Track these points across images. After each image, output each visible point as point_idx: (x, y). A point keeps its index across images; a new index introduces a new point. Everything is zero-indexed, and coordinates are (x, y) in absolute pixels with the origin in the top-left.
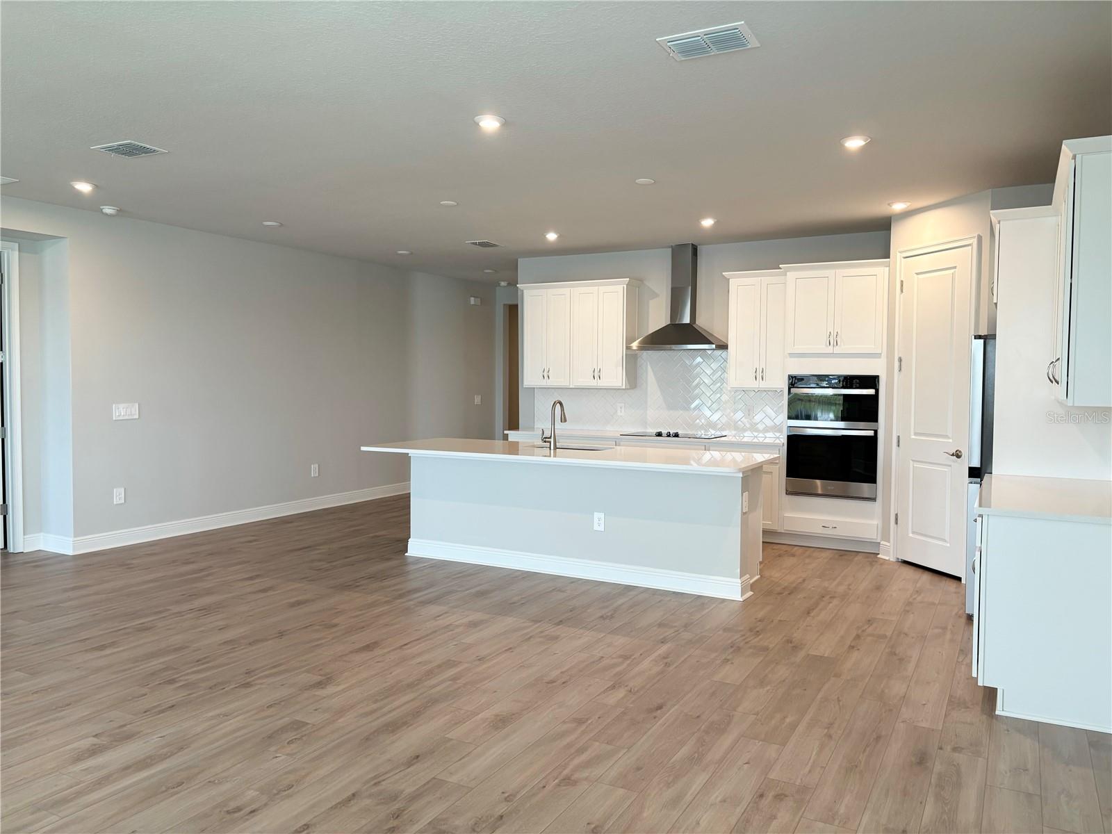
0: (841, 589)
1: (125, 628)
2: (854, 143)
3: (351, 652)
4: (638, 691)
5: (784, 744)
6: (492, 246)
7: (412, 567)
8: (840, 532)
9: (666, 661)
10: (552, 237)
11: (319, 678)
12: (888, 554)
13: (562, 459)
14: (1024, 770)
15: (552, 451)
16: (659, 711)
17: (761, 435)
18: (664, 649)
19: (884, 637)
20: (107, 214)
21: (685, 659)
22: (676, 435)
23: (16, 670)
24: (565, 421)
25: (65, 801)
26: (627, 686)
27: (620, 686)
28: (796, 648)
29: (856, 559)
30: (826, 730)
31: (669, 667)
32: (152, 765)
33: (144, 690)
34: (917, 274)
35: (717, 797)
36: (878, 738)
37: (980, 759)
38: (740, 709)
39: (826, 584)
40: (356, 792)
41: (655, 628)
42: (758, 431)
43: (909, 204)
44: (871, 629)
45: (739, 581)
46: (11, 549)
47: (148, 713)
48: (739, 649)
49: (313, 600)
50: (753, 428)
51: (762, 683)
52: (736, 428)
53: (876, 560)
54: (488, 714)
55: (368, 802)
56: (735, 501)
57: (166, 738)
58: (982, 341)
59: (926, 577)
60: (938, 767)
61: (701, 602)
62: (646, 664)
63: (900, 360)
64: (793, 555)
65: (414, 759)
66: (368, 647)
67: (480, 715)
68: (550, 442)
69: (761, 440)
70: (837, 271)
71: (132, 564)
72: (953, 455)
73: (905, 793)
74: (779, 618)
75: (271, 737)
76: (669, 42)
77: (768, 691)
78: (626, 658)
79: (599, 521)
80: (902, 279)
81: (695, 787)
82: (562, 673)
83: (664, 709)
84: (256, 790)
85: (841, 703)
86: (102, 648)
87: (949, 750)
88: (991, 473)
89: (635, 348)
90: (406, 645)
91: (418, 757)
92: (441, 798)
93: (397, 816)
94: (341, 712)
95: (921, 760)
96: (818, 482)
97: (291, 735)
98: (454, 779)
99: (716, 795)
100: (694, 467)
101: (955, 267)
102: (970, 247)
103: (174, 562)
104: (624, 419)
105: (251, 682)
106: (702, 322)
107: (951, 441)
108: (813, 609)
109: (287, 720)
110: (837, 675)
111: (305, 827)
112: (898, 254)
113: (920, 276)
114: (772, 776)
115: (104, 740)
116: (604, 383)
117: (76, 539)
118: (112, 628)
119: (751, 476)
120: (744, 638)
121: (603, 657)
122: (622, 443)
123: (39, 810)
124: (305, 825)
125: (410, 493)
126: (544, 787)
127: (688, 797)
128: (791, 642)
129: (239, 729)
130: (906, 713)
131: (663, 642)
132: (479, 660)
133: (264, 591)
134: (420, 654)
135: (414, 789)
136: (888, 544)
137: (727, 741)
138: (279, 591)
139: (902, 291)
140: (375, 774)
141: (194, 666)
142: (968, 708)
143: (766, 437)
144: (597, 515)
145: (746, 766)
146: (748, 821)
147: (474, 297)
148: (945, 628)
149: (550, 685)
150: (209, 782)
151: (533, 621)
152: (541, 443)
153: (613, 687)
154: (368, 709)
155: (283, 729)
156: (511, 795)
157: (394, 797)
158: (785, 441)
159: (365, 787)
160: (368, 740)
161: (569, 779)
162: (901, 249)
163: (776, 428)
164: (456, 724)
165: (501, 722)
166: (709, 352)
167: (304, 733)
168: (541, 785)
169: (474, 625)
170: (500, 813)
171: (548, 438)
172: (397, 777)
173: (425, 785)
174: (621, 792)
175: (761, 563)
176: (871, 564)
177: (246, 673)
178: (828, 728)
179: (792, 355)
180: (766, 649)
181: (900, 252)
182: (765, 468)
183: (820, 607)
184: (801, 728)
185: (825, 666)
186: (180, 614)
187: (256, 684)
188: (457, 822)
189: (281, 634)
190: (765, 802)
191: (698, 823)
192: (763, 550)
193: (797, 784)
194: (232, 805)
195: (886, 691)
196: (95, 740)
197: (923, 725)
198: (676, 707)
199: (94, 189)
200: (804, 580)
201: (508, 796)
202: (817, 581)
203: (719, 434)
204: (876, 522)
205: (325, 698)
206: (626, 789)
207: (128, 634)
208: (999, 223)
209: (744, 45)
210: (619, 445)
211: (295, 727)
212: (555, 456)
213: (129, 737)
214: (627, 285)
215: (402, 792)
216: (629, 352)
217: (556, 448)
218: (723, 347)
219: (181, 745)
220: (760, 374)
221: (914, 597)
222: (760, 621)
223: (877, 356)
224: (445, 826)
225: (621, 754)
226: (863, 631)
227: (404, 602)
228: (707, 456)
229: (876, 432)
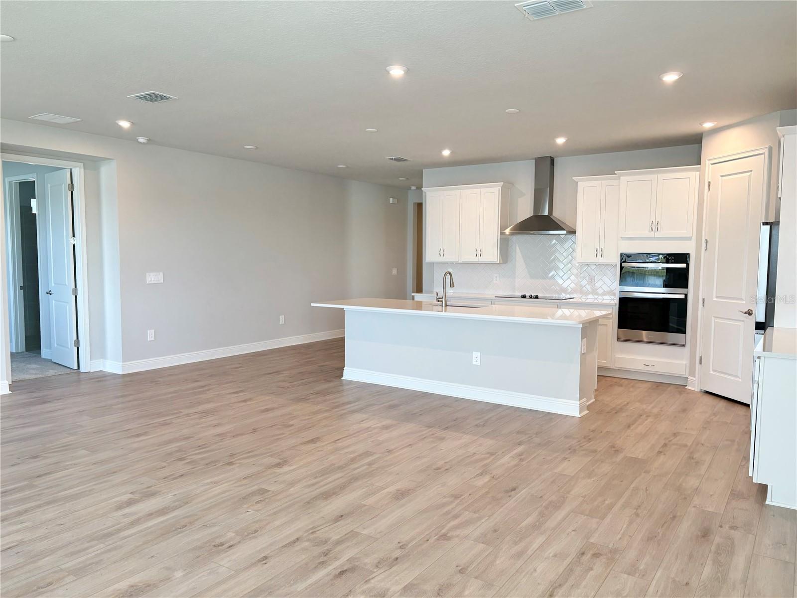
0: (655, 411)
1: (153, 423)
2: (670, 78)
3: (302, 444)
4: (499, 478)
5: (603, 518)
6: (404, 161)
7: (346, 387)
8: (658, 369)
9: (520, 457)
10: (446, 153)
11: (278, 461)
12: (694, 386)
13: (451, 314)
14: (784, 545)
15: (444, 308)
16: (513, 492)
17: (600, 297)
18: (520, 449)
19: (686, 446)
20: (141, 143)
21: (535, 457)
22: (537, 297)
23: (82, 449)
24: (454, 286)
25: (109, 535)
26: (491, 474)
27: (486, 474)
28: (617, 451)
29: (669, 389)
30: (635, 510)
31: (522, 461)
32: (167, 513)
33: (164, 464)
34: (722, 176)
35: (550, 553)
36: (674, 517)
37: (751, 535)
38: (572, 493)
39: (644, 406)
40: (300, 537)
41: (515, 434)
42: (597, 294)
43: (716, 123)
44: (675, 439)
45: (578, 403)
46: (82, 369)
47: (166, 479)
48: (575, 450)
49: (277, 408)
50: (594, 292)
51: (590, 475)
52: (582, 292)
53: (683, 390)
54: (392, 489)
55: (307, 544)
56: (576, 345)
57: (177, 495)
58: (769, 226)
59: (723, 403)
60: (717, 539)
61: (549, 417)
62: (506, 459)
63: (706, 242)
64: (621, 385)
65: (340, 517)
66: (313, 441)
67: (386, 490)
68: (442, 301)
69: (600, 301)
70: (659, 175)
71: (160, 381)
72: (746, 313)
73: (691, 556)
74: (606, 430)
75: (245, 498)
76: (524, 6)
77: (594, 481)
78: (492, 454)
79: (476, 358)
80: (710, 181)
81: (535, 545)
82: (445, 463)
83: (517, 490)
84: (234, 533)
85: (648, 492)
86: (138, 435)
87: (727, 528)
88: (773, 327)
89: (507, 233)
90: (338, 440)
91: (342, 516)
92: (356, 544)
93: (326, 554)
94: (292, 484)
95: (705, 534)
96: (644, 332)
97: (257, 498)
98: (365, 532)
99: (551, 551)
100: (549, 321)
101: (751, 171)
102: (763, 155)
103: (186, 380)
104: (499, 286)
105: (233, 462)
106: (557, 214)
107: (744, 302)
108: (633, 424)
109: (255, 488)
110: (647, 472)
111: (265, 558)
112: (707, 161)
113: (724, 178)
114: (592, 541)
115: (137, 496)
116: (485, 259)
117: (123, 363)
118: (146, 423)
119: (589, 328)
120: (579, 443)
121: (475, 453)
122: (496, 303)
123: (93, 540)
124: (264, 557)
125: (344, 337)
126: (428, 540)
127: (530, 552)
128: (614, 447)
129: (224, 492)
130: (697, 501)
131: (520, 444)
132: (388, 452)
133: (245, 401)
134: (349, 446)
135: (338, 537)
136: (694, 379)
137: (560, 515)
138: (255, 402)
139: (709, 189)
140: (313, 526)
141: (197, 450)
142: (744, 498)
143: (604, 299)
144: (475, 354)
145: (573, 533)
146: (571, 570)
147: (393, 198)
148: (733, 441)
149: (437, 471)
150: (204, 526)
151: (427, 426)
152: (435, 302)
153: (481, 474)
154: (310, 483)
155: (253, 494)
156: (404, 545)
157: (325, 542)
158: (617, 301)
159: (306, 534)
160: (309, 503)
161: (446, 535)
162: (709, 158)
163: (611, 293)
164: (370, 495)
165: (401, 495)
166: (562, 236)
167: (266, 497)
168: (426, 539)
169: (386, 428)
170: (396, 556)
171: (441, 298)
172: (327, 529)
173: (346, 535)
174: (481, 546)
175: (596, 390)
176: (680, 393)
177: (231, 456)
178: (637, 509)
179: (623, 238)
180: (595, 451)
181: (709, 160)
182: (600, 321)
183: (638, 423)
184: (616, 508)
185: (638, 465)
186: (188, 415)
187: (236, 463)
188: (366, 561)
189: (255, 430)
190: (585, 558)
191: (535, 570)
192: (598, 381)
193: (610, 546)
194: (218, 541)
195: (684, 484)
196: (131, 496)
197: (710, 509)
198: (525, 490)
199: (131, 125)
200: (628, 403)
201: (402, 545)
202: (638, 404)
203: (568, 296)
204: (685, 362)
205: (281, 474)
206: (485, 544)
207: (155, 427)
208: (784, 137)
209: (581, 6)
210: (494, 304)
211: (261, 492)
212: (445, 311)
213: (153, 494)
214: (502, 187)
215: (330, 538)
216: (503, 236)
217: (446, 306)
218: (573, 232)
219: (185, 501)
220: (599, 253)
221: (711, 418)
222: (592, 431)
223: (689, 239)
224: (358, 563)
225: (483, 521)
226: (670, 441)
227: (338, 411)
228: (560, 312)
229: (686, 295)
